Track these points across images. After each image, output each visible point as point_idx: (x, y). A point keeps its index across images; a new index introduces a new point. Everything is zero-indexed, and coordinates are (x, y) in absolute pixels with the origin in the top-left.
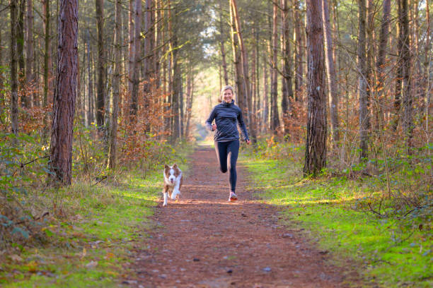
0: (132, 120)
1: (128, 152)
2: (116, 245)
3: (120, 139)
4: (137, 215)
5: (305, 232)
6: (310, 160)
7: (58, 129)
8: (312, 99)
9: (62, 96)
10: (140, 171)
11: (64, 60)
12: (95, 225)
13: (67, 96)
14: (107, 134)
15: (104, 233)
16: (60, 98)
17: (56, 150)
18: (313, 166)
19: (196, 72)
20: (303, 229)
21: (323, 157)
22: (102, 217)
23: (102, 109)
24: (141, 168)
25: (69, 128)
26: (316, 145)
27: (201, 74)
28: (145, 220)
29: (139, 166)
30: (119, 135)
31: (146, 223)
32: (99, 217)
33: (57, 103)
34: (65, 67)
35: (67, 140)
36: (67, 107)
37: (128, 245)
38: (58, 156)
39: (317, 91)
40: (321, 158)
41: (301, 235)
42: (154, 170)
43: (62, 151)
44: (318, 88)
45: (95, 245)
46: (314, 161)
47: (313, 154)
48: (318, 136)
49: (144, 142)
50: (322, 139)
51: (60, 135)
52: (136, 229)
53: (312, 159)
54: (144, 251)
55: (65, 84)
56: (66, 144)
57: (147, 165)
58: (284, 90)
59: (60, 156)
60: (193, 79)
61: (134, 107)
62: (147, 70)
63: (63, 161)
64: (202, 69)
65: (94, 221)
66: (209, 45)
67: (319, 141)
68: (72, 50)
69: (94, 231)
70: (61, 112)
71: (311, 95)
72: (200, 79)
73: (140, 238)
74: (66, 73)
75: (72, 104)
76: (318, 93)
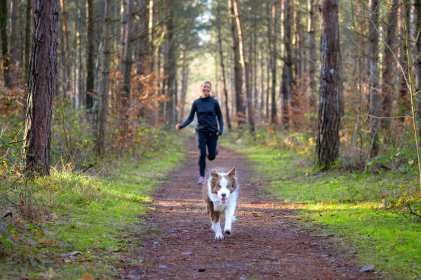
0: (124, 103)
1: (120, 138)
2: (98, 257)
3: (110, 123)
4: (127, 214)
5: (335, 239)
6: (322, 151)
7: (34, 109)
8: (325, 84)
9: (39, 70)
10: (132, 159)
11: (42, 28)
12: (73, 227)
13: (45, 70)
14: (96, 118)
15: (84, 240)
16: (37, 72)
17: (31, 134)
18: (324, 157)
19: (191, 59)
20: (332, 236)
21: (336, 147)
22: (84, 216)
23: (91, 92)
24: (133, 155)
25: (48, 108)
26: (328, 134)
27: (196, 61)
28: (137, 220)
29: (131, 153)
30: (109, 119)
31: (137, 224)
32: (79, 216)
33: (32, 78)
34: (42, 36)
35: (45, 122)
36: (45, 83)
37: (113, 257)
38: (34, 140)
39: (330, 74)
40: (334, 149)
41: (331, 244)
42: (148, 158)
43: (39, 136)
44: (332, 71)
45: (68, 257)
46: (326, 151)
47: (324, 143)
48: (331, 123)
49: (137, 128)
50: (334, 127)
51: (37, 117)
52: (125, 234)
53: (324, 149)
54: (135, 267)
55: (42, 55)
56: (43, 126)
57: (140, 152)
58: (284, 76)
59: (36, 140)
60: (188, 65)
61: (127, 89)
62: (141, 51)
63: (39, 147)
64: (197, 56)
65: (72, 221)
66: (204, 31)
67: (332, 129)
68: (51, 16)
69: (71, 237)
70: (37, 88)
71: (324, 79)
72: (195, 66)
73: (130, 247)
74: (44, 43)
75: (50, 80)
76: (331, 76)
